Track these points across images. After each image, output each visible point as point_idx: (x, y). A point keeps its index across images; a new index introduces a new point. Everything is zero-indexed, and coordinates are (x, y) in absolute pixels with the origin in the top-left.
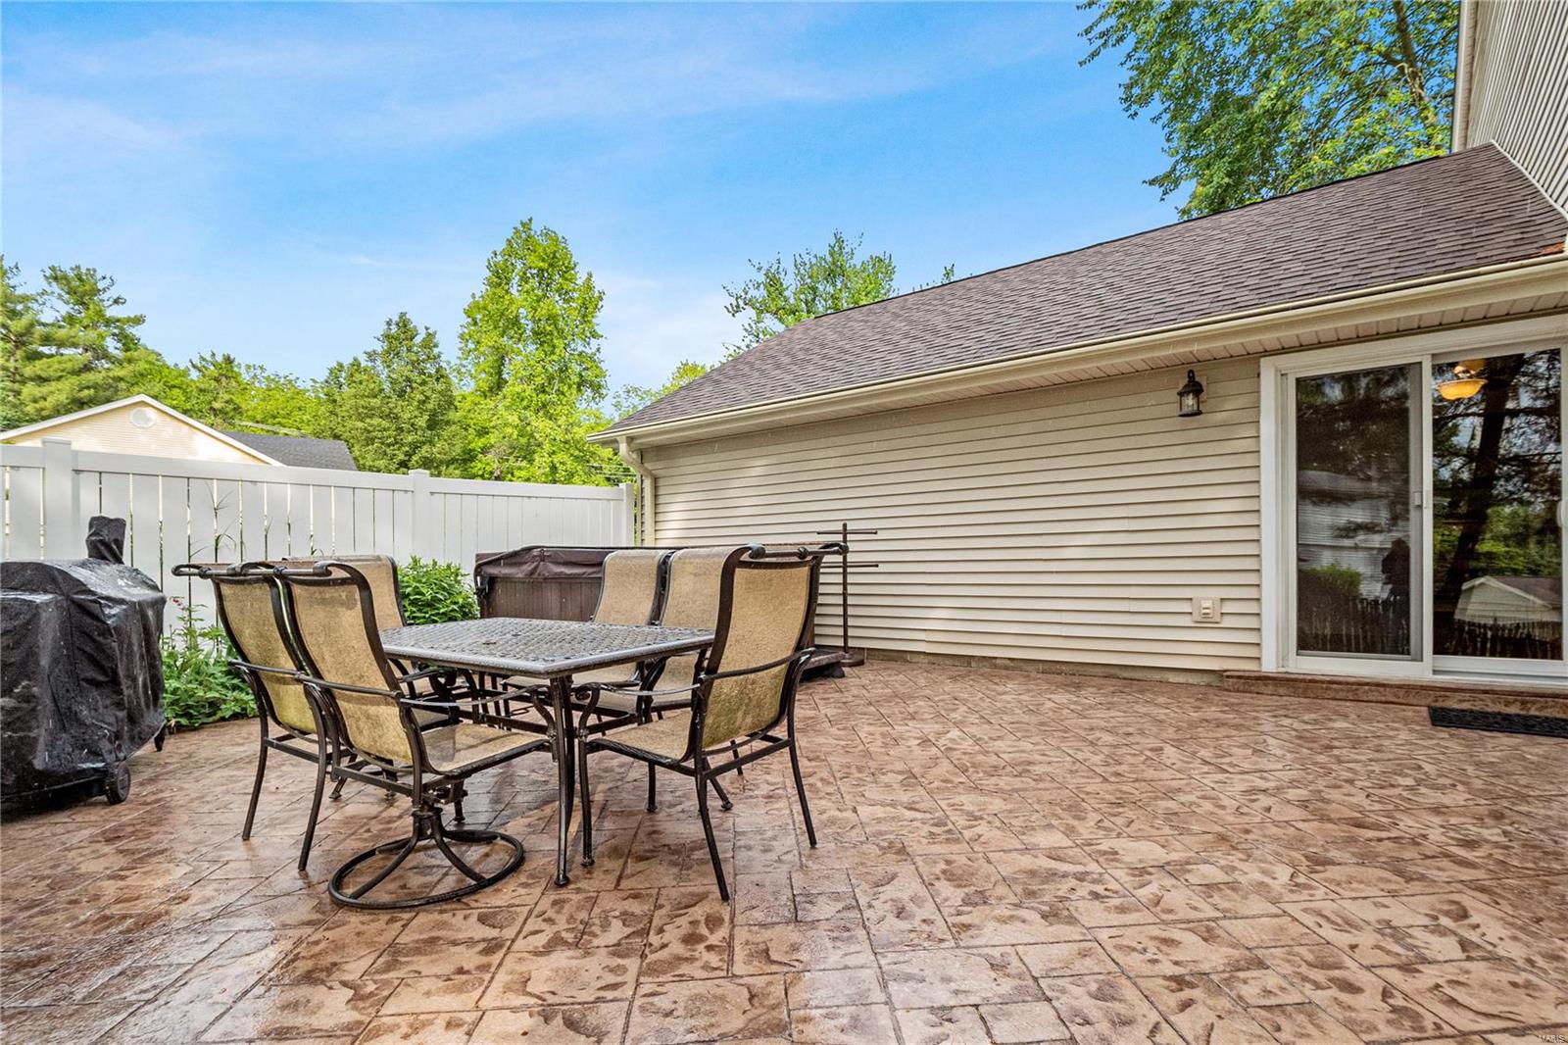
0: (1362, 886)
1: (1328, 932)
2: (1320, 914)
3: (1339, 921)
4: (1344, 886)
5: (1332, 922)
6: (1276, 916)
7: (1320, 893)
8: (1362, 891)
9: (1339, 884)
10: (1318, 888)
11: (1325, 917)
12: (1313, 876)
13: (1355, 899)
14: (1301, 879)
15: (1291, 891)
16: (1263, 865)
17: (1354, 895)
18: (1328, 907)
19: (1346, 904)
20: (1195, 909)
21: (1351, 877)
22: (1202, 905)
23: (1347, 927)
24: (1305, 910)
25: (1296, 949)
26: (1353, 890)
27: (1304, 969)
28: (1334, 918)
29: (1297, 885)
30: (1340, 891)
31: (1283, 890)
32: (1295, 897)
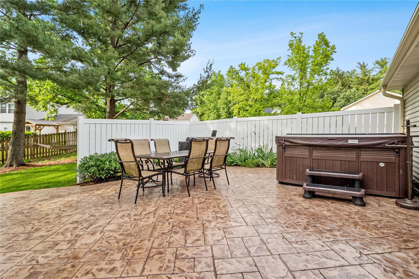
0: (11, 274)
1: (14, 254)
2: (20, 256)
3: (12, 258)
4: (18, 270)
5: (14, 257)
6: (32, 248)
7: (24, 262)
8: (10, 272)
9: (20, 269)
10: (26, 263)
11: (18, 257)
12: (31, 266)
13: (11, 268)
14: (34, 262)
15: (33, 257)
16: (51, 258)
17: (12, 269)
18: (19, 260)
19: (13, 264)
20: (52, 238)
21: (17, 276)
22: (52, 240)
23: (9, 258)
24: (25, 255)
25: (19, 246)
26: (14, 270)
27: (14, 244)
28: (15, 258)
29: (33, 260)
30: (19, 267)
31: (36, 255)
32: (31, 256)
